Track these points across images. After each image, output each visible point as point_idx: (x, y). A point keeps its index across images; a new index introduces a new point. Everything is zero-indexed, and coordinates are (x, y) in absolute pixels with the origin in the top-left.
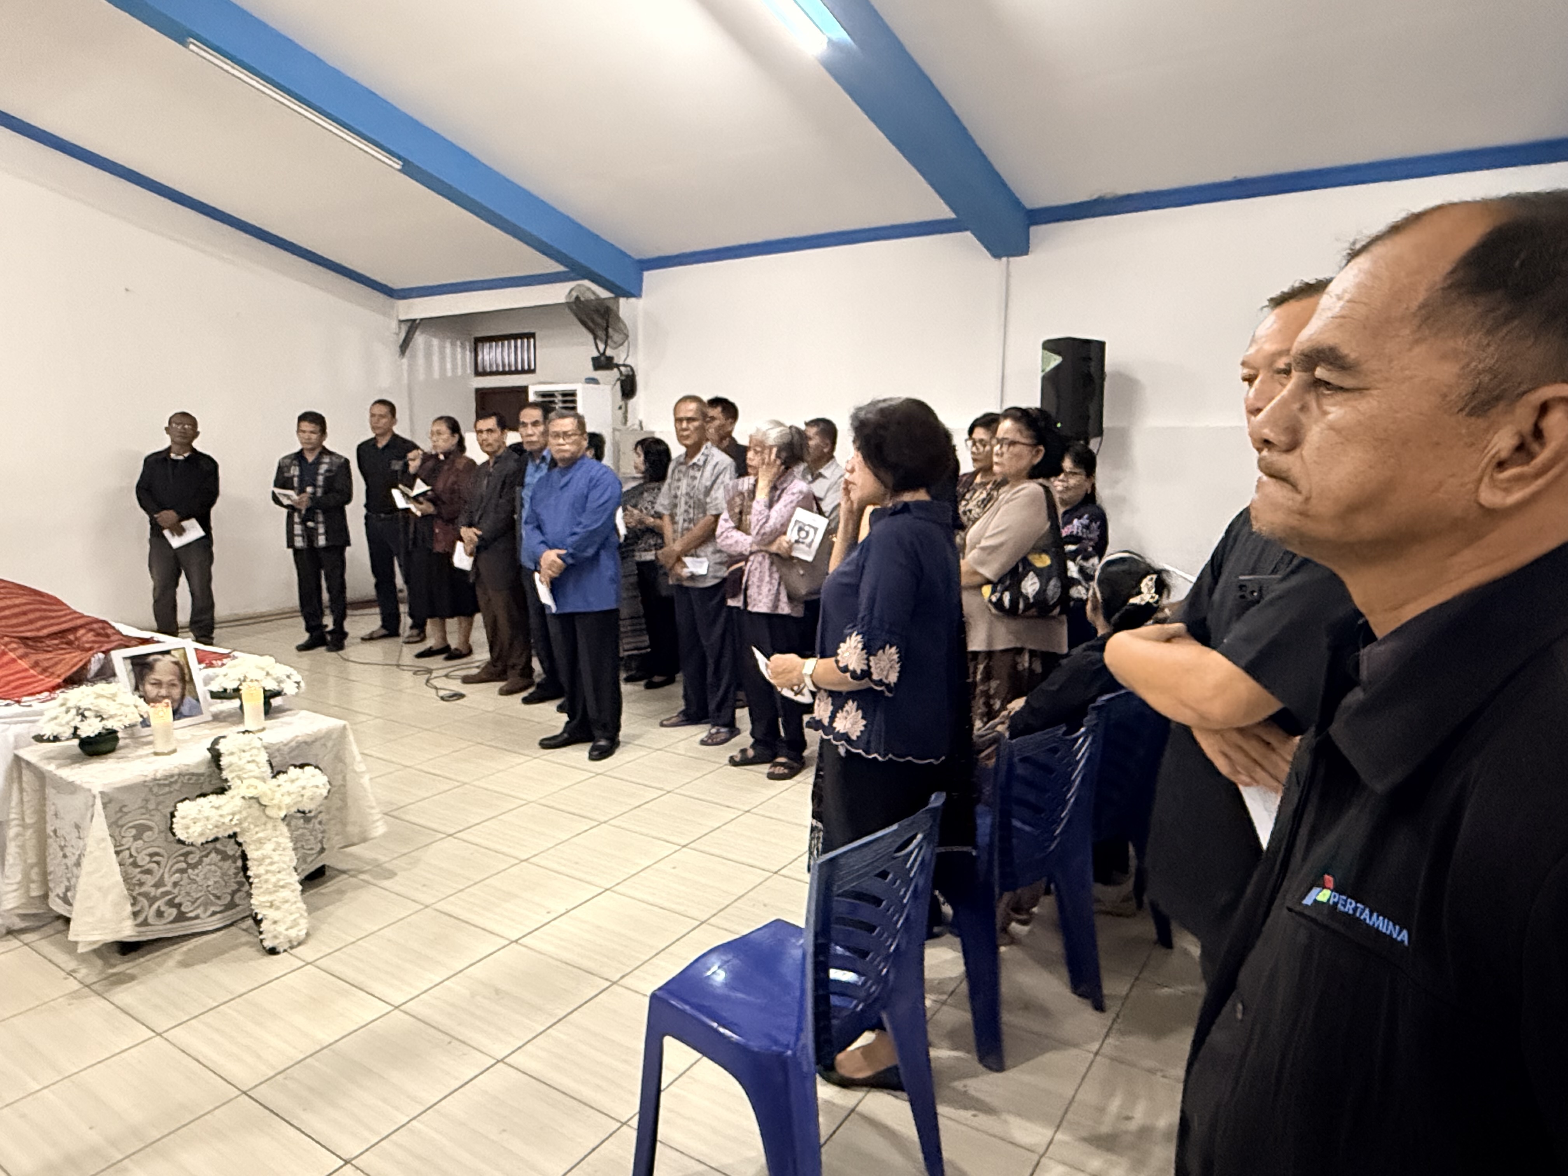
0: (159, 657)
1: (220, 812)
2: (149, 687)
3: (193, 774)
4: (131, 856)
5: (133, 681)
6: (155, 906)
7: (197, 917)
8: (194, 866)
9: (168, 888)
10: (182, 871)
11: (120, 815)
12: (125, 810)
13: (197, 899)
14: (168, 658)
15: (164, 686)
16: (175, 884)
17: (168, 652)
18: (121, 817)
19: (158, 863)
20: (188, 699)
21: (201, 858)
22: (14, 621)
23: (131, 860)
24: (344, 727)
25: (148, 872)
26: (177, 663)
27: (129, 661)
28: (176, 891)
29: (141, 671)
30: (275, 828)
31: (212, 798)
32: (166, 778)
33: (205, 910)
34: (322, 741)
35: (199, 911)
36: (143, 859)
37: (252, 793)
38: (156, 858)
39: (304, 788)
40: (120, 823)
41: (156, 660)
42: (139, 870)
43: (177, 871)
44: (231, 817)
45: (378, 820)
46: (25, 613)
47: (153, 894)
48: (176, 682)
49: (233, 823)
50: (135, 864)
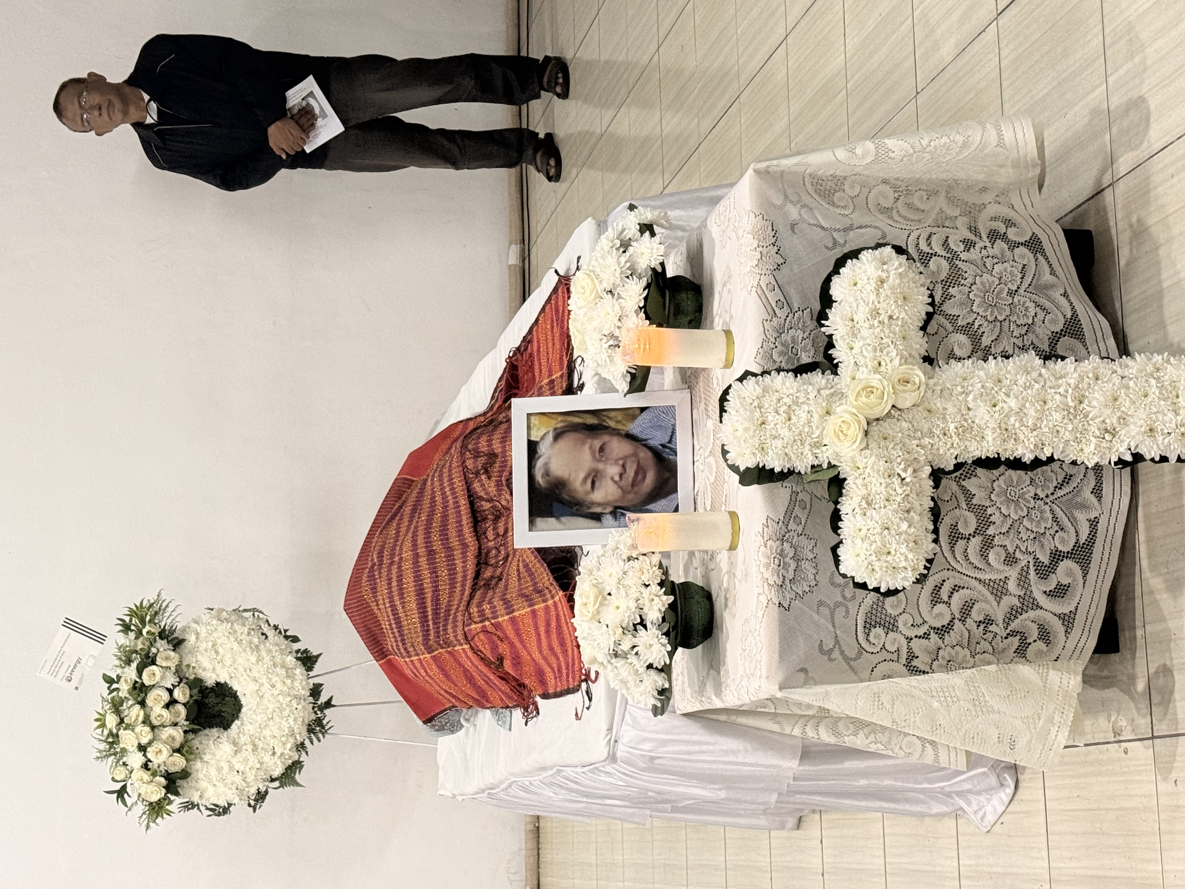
0: (539, 464)
1: (879, 500)
2: (598, 496)
3: (789, 513)
4: (926, 636)
5: (581, 521)
6: (1042, 600)
7: (1094, 523)
8: (985, 522)
9: (1013, 573)
10: (987, 545)
11: (836, 654)
12: (829, 644)
13: (1055, 519)
14: (544, 449)
15: (601, 466)
16: (1010, 560)
17: (532, 447)
18: (842, 653)
19: (956, 588)
20: (635, 428)
21: (971, 508)
22: (444, 573)
23: (933, 635)
24: (763, 174)
25: (966, 609)
26: (558, 435)
27: (539, 521)
28: (1024, 560)
29: (561, 501)
30: (944, 393)
31: (846, 507)
32: (782, 565)
33: (1084, 506)
34: (784, 231)
35: (1082, 517)
36: (940, 615)
37: (855, 431)
38: (944, 594)
39: (875, 313)
40: (852, 653)
41: (547, 473)
42: (958, 624)
43: (984, 555)
44: (896, 481)
45: (1000, 135)
46: (431, 553)
47: (1016, 602)
48: (597, 444)
49: (908, 476)
50: (943, 631)
